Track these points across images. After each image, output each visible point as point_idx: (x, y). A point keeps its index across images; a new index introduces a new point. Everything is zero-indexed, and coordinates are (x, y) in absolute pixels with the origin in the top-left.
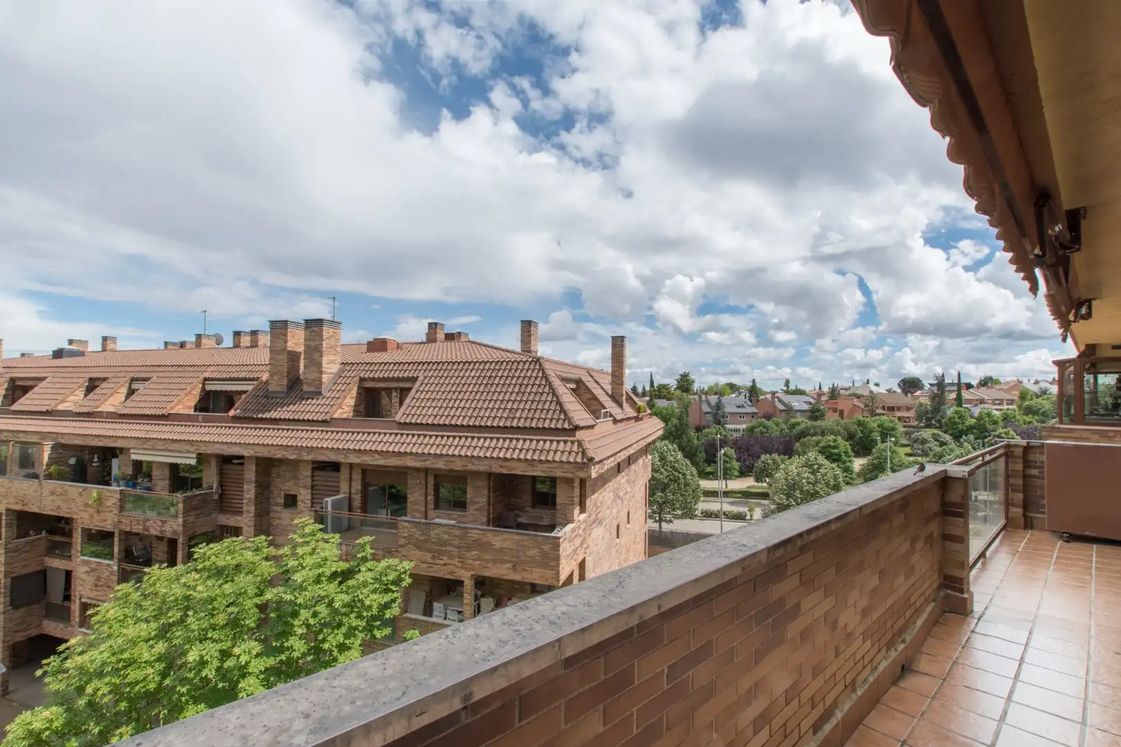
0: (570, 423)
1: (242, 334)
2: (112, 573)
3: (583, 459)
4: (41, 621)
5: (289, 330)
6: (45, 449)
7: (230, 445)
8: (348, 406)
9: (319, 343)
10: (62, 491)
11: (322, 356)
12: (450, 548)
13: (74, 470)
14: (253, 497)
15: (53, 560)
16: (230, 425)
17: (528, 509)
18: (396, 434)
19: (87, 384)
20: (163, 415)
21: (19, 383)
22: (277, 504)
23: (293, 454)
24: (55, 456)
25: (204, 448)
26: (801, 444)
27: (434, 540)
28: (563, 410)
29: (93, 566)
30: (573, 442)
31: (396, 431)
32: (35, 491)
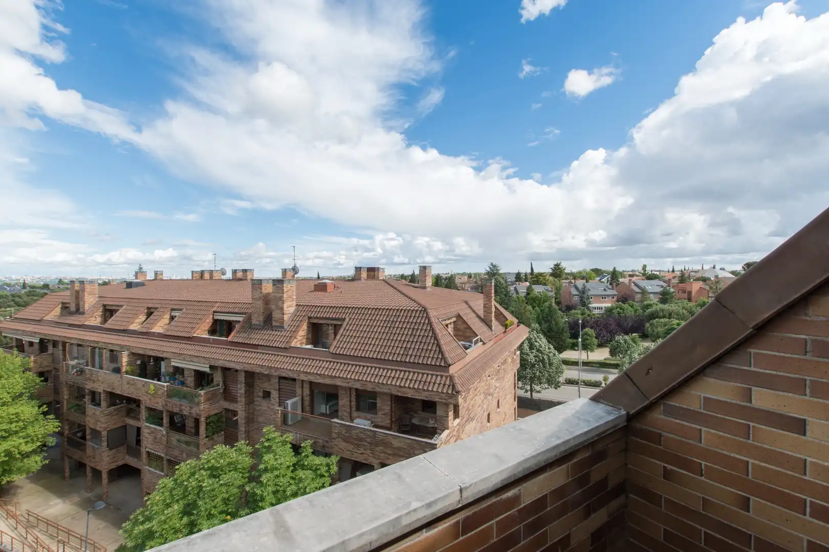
0: (445, 362)
1: (237, 271)
2: (163, 435)
3: (452, 391)
4: (125, 456)
5: (263, 286)
6: (123, 356)
7: (229, 362)
8: (301, 336)
9: (281, 295)
10: (133, 383)
11: (283, 303)
12: (364, 443)
13: (140, 368)
14: (244, 393)
15: (130, 420)
16: (229, 347)
17: (420, 412)
18: (330, 362)
19: (146, 311)
20: (189, 337)
21: (108, 307)
22: (259, 396)
23: (266, 371)
24: (130, 360)
25: (213, 362)
26: (651, 324)
27: (354, 437)
28: (441, 352)
29: (152, 430)
30: (446, 377)
31: (330, 360)
32: (118, 381)
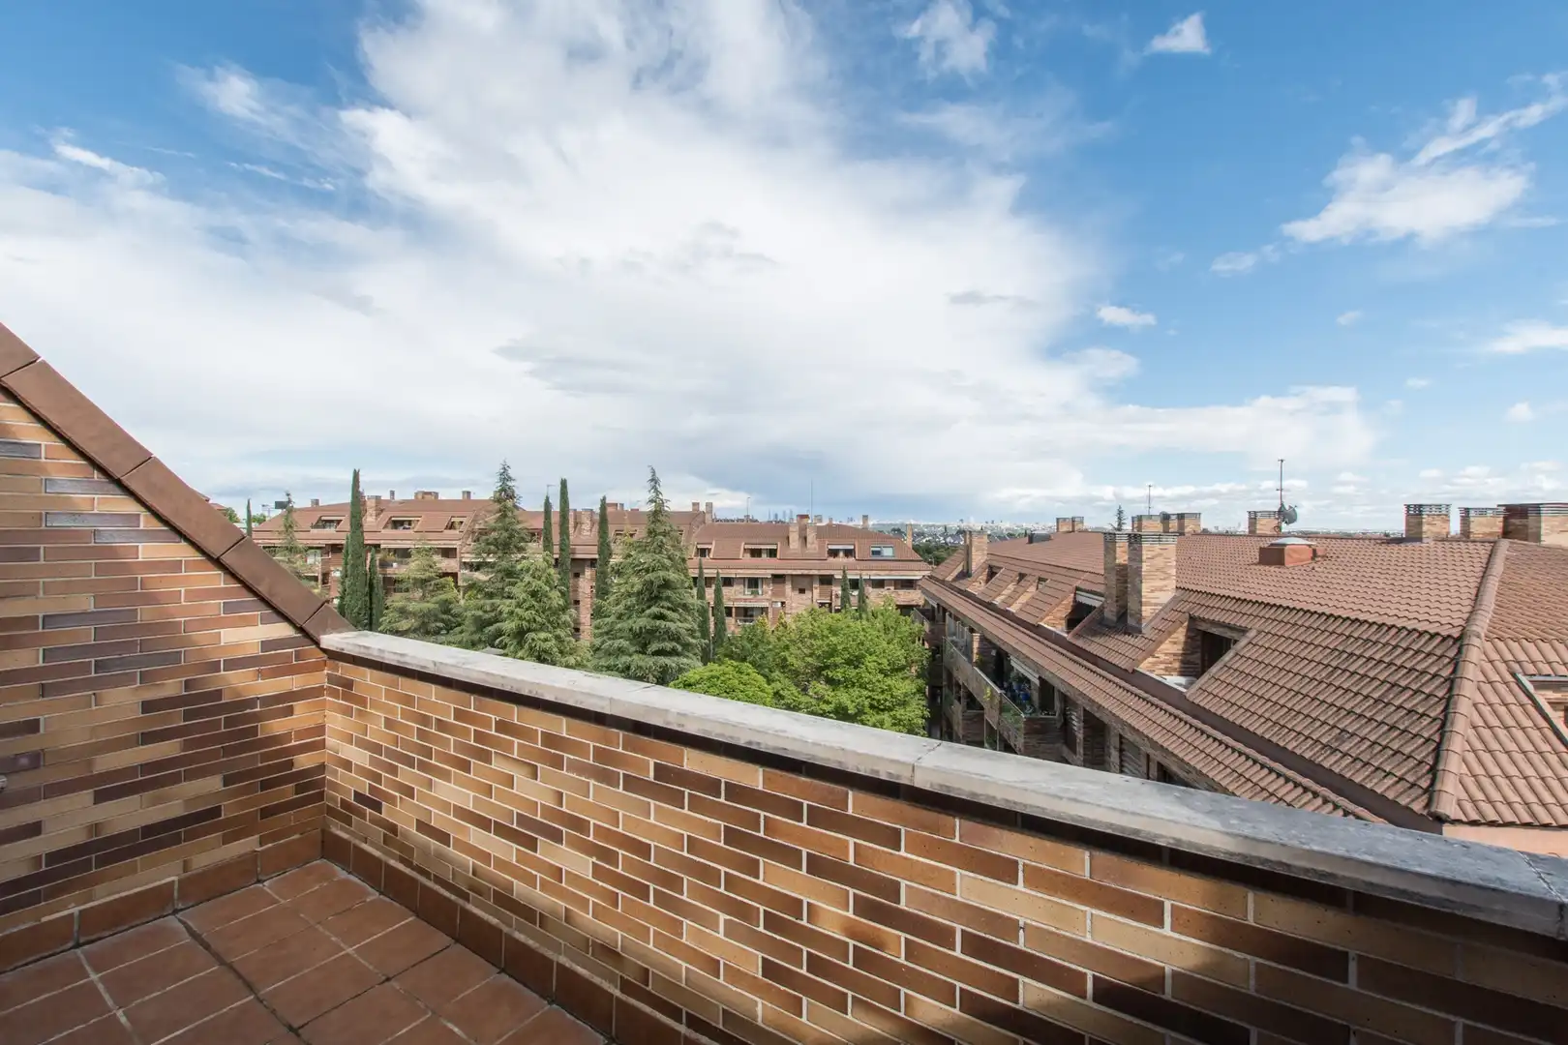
0: (1428, 803)
5: (1118, 545)
6: (975, 640)
8: (1166, 654)
9: (1139, 565)
10: (979, 680)
11: (1141, 582)
13: (995, 662)
16: (1065, 652)
18: (1176, 717)
19: (1018, 578)
20: (1034, 626)
21: (993, 570)
25: (1041, 672)
31: (1178, 712)
32: (971, 674)
